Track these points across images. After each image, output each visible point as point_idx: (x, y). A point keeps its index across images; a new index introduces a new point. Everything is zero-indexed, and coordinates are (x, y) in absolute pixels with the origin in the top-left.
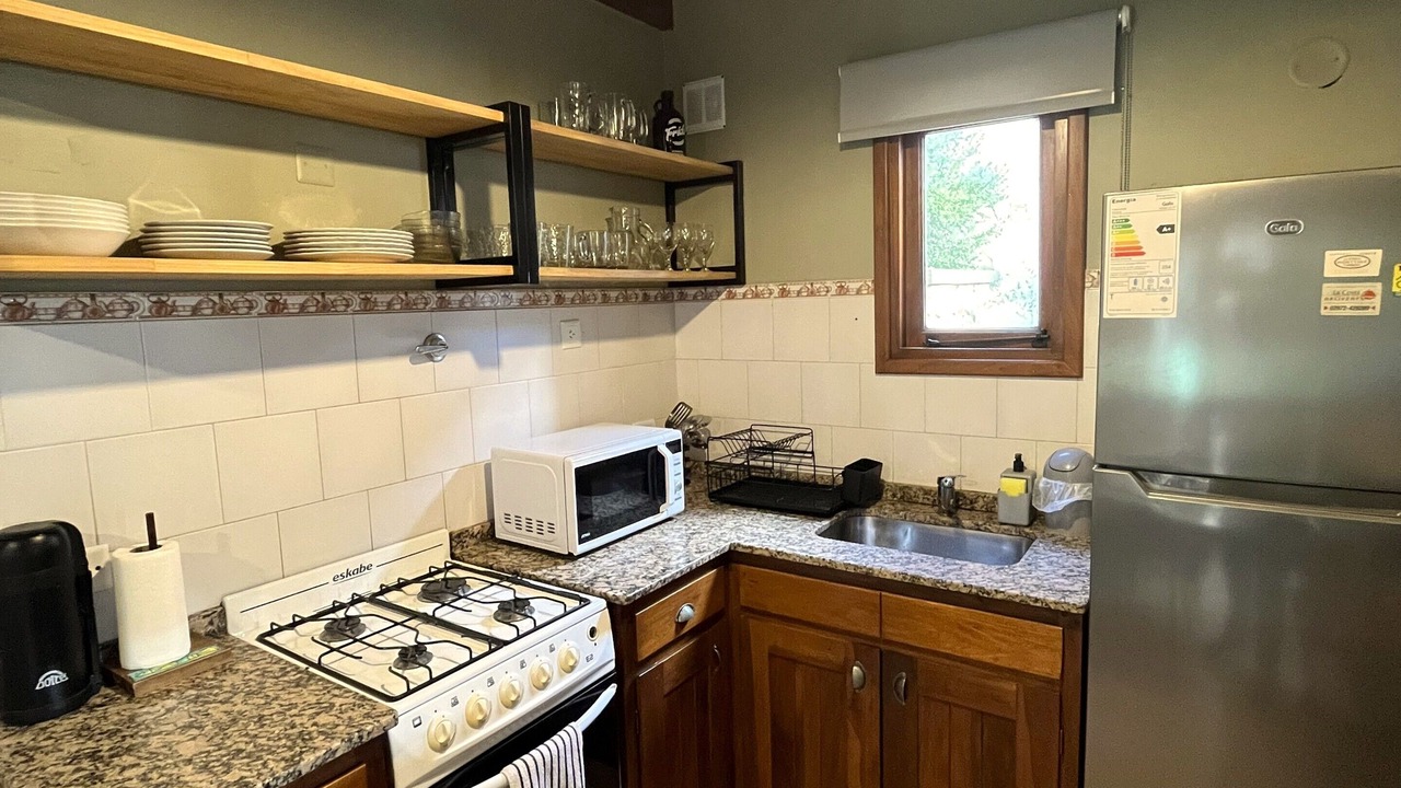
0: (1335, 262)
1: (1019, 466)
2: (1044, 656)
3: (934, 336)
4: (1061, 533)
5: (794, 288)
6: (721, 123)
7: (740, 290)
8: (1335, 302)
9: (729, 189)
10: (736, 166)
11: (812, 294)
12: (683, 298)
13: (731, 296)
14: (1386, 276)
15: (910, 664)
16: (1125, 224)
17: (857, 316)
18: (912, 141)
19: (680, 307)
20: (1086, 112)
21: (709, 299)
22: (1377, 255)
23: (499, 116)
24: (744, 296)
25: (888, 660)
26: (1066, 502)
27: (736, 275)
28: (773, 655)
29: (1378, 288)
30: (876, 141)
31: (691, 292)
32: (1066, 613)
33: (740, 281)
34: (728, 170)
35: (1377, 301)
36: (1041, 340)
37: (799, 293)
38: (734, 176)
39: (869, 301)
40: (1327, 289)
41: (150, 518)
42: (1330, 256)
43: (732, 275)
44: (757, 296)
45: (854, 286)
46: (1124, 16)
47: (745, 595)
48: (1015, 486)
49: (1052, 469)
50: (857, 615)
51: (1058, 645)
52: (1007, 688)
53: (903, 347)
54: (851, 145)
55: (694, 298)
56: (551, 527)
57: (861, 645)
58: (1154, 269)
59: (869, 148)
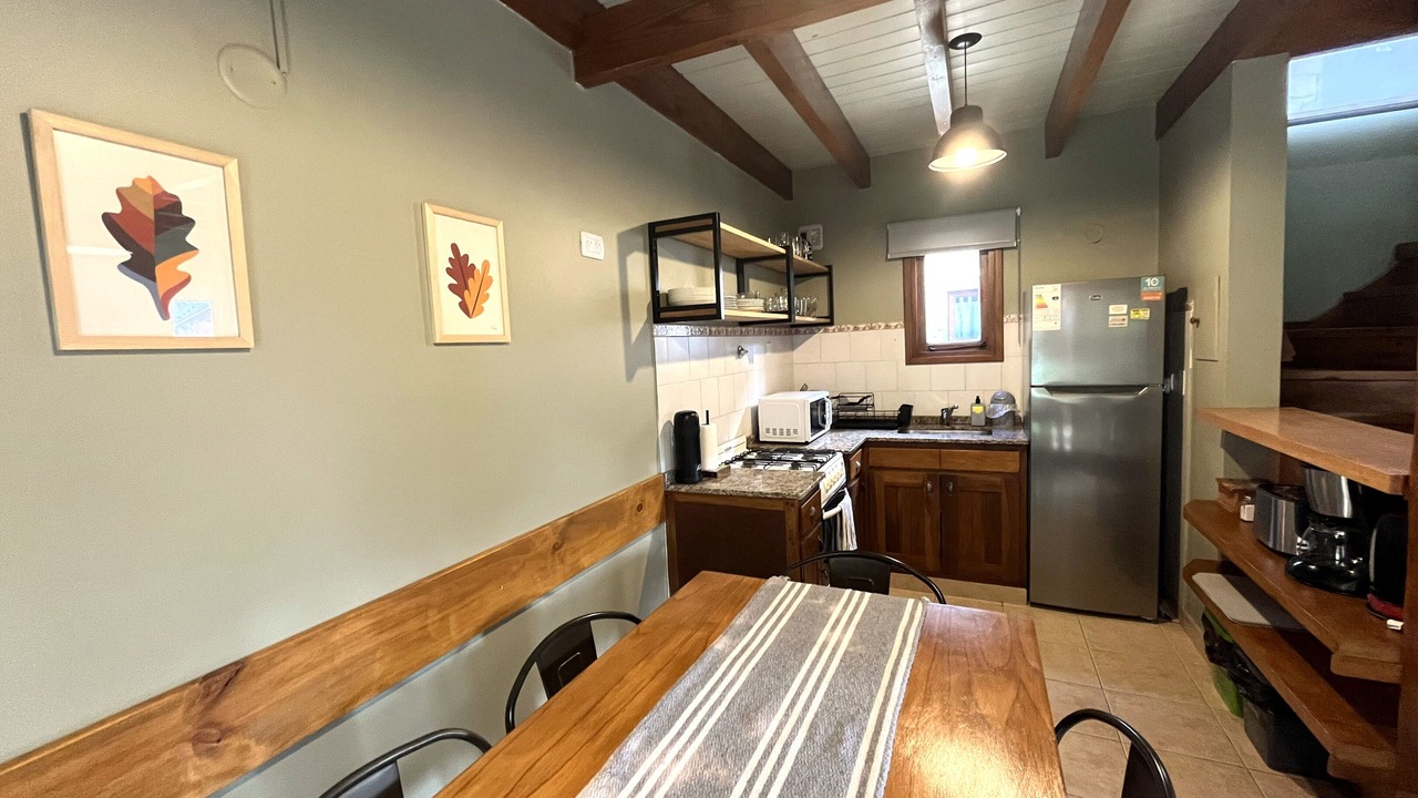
0: (1113, 309)
1: (978, 401)
2: (1012, 463)
3: (933, 346)
4: (1002, 426)
5: (862, 326)
6: (822, 246)
7: (831, 328)
8: (1112, 322)
9: (824, 279)
10: (830, 267)
11: (872, 328)
12: (797, 333)
13: (826, 331)
14: (1128, 314)
15: (953, 479)
16: (1040, 296)
17: (897, 338)
18: (920, 259)
19: (796, 338)
20: (1002, 249)
21: (813, 333)
22: (1125, 307)
23: (783, 251)
24: (834, 331)
25: (943, 479)
26: (1004, 412)
27: (829, 321)
28: (887, 486)
29: (1126, 317)
30: (904, 258)
31: (802, 330)
32: (1020, 445)
33: (831, 324)
34: (826, 269)
35: (1126, 322)
36: (983, 346)
37: (864, 329)
38: (829, 274)
39: (901, 332)
40: (1111, 318)
41: (707, 412)
42: (1111, 307)
43: (828, 321)
44: (840, 330)
45: (893, 324)
46: (1019, 211)
47: (872, 461)
48: (978, 409)
49: (995, 400)
50: (928, 461)
51: (1018, 459)
52: (997, 480)
53: (918, 352)
54: (891, 260)
55: (805, 333)
56: (795, 431)
57: (931, 474)
58: (1051, 312)
59: (901, 262)
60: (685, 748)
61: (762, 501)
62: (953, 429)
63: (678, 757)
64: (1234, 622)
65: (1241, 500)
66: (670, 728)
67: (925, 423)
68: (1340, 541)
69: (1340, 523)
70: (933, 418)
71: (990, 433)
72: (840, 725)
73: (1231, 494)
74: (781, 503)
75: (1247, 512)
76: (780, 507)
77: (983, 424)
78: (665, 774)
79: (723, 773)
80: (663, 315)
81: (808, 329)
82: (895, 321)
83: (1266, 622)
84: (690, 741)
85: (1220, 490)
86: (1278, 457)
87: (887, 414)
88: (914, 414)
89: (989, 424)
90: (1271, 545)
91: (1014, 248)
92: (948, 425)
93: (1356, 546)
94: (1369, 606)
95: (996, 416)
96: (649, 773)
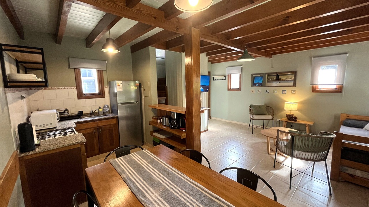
1: (100, 108)
3: (85, 94)
8: (132, 89)
11: (64, 89)
13: (45, 89)
15: (101, 128)
16: (118, 83)
17: (74, 92)
18: (79, 69)
20: (103, 70)
21: (39, 89)
24: (49, 89)
25: (98, 129)
32: (115, 117)
36: (99, 94)
39: (75, 90)
42: (131, 86)
43: (44, 84)
44: (52, 89)
46: (106, 62)
48: (100, 110)
49: (104, 107)
50: (93, 125)
51: (116, 120)
52: (112, 126)
53: (81, 96)
54: (70, 68)
55: (35, 89)
56: (51, 124)
57: (95, 128)
58: (121, 87)
59: (74, 69)
60: (151, 192)
61: (72, 146)
62: (95, 116)
63: (153, 193)
64: (163, 139)
65: (157, 120)
66: (143, 192)
67: (86, 115)
68: (175, 122)
69: (175, 119)
70: (87, 114)
71: (106, 115)
72: (165, 171)
73: (155, 119)
74: (79, 145)
75: (159, 121)
76: (79, 146)
77: (102, 113)
78: (156, 197)
79: (163, 188)
80: (9, 84)
81: (36, 88)
82: (73, 87)
83: (166, 137)
84: (150, 190)
85: (153, 119)
86: (159, 111)
87: (73, 114)
88: (83, 113)
89: (104, 113)
90: (165, 125)
91: (106, 70)
92: (93, 115)
93: (178, 122)
94: (180, 129)
95: (106, 111)
96: (153, 199)
